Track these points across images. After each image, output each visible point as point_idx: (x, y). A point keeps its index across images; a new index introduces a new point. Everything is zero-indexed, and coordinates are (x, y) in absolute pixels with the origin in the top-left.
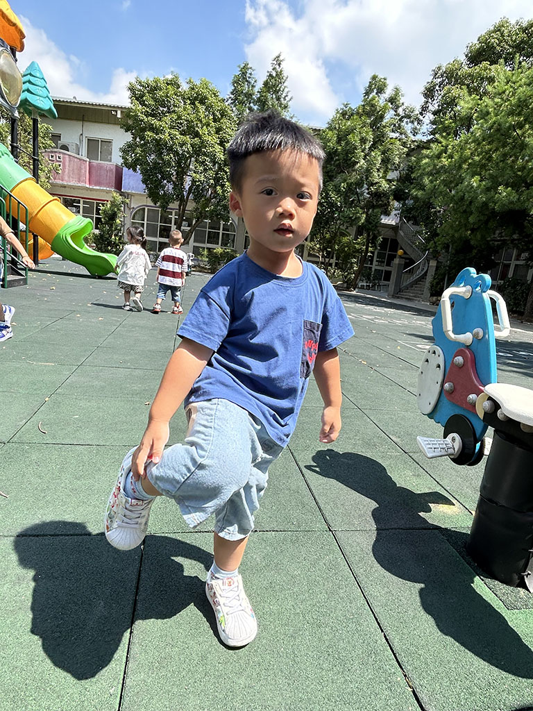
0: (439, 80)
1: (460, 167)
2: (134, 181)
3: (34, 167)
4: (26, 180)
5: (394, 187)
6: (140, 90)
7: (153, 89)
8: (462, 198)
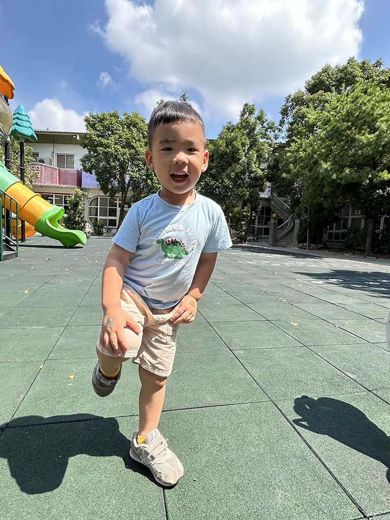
0: (290, 104)
1: (313, 157)
2: (90, 181)
3: (21, 175)
4: (16, 183)
5: (266, 173)
6: (93, 121)
7: (101, 120)
8: (317, 178)
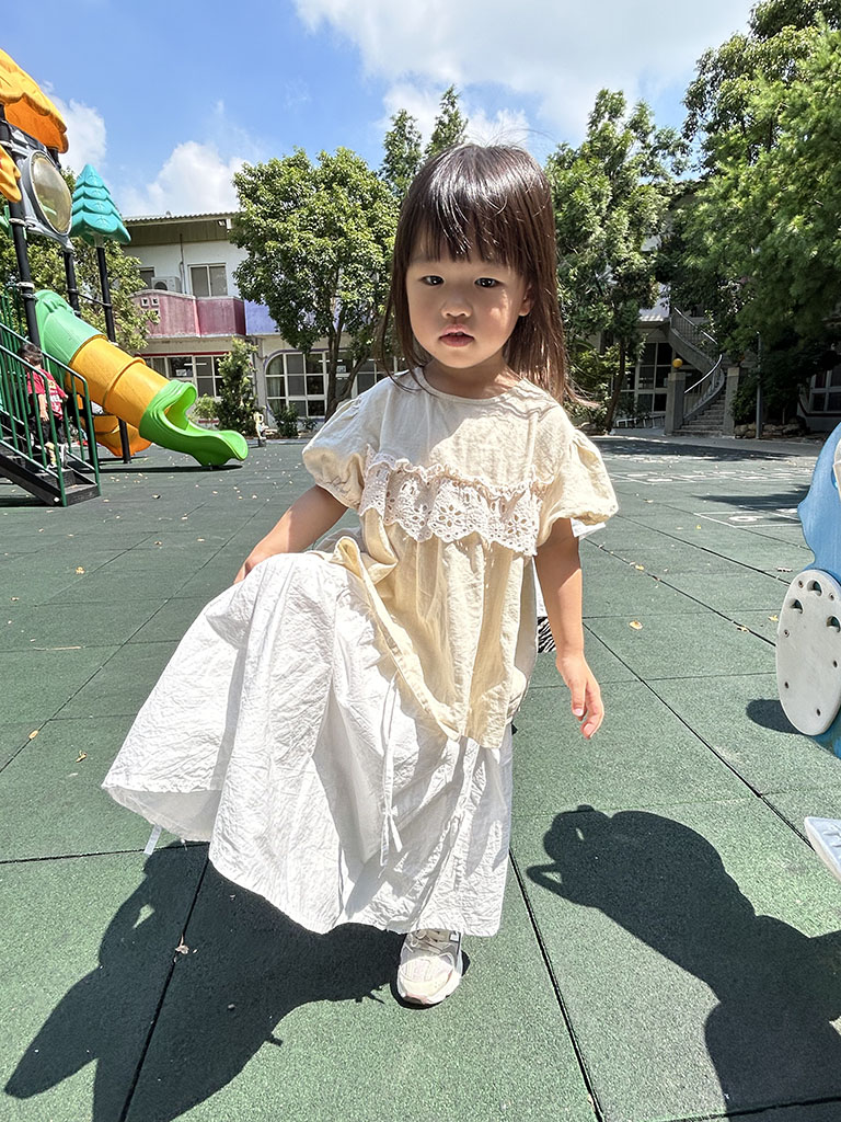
0: (710, 75)
1: (764, 207)
4: (92, 338)
5: (653, 262)
6: (252, 183)
7: (269, 177)
8: (774, 259)
